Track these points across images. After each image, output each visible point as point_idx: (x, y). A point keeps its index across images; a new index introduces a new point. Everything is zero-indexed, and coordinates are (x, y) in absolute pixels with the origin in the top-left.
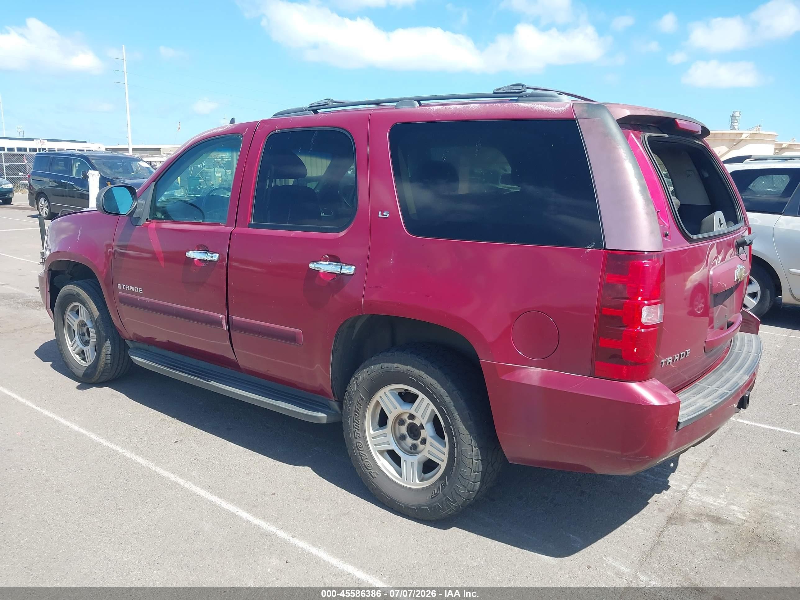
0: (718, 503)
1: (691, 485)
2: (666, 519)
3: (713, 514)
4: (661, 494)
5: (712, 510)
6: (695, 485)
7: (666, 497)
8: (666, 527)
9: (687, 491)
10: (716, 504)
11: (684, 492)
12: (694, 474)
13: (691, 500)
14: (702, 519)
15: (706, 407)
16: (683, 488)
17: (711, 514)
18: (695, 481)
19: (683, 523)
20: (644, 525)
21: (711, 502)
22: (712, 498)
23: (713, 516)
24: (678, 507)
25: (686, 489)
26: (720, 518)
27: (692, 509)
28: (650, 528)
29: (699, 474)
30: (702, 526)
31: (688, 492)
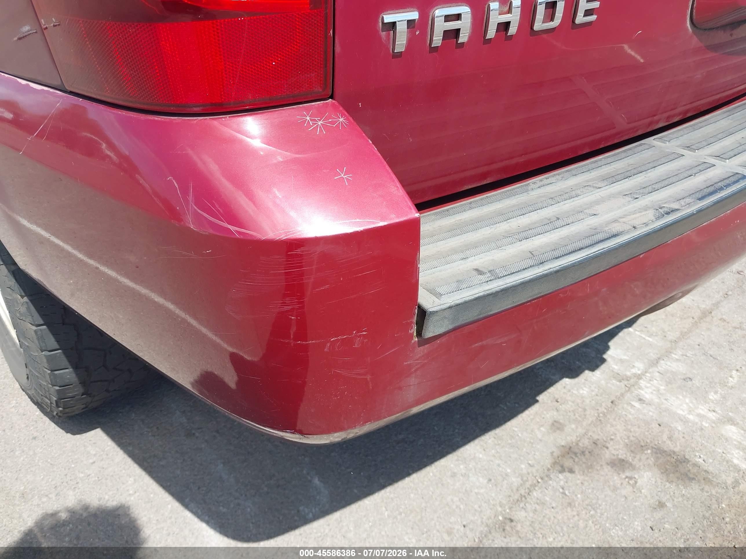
0: (699, 415)
1: (655, 363)
2: (557, 453)
3: (672, 447)
4: (576, 380)
5: (676, 433)
6: (663, 365)
7: (585, 391)
8: (546, 477)
9: (639, 377)
10: (691, 417)
11: (632, 381)
12: (672, 336)
13: (637, 405)
14: (640, 460)
15: (673, 211)
16: (634, 371)
17: (669, 446)
18: (667, 353)
19: (591, 467)
20: (499, 465)
21: (680, 412)
22: (687, 400)
23: (671, 454)
24: (599, 421)
25: (639, 372)
26: (686, 461)
27: (629, 427)
28: (507, 475)
29: (684, 335)
30: (632, 482)
31: (641, 381)
